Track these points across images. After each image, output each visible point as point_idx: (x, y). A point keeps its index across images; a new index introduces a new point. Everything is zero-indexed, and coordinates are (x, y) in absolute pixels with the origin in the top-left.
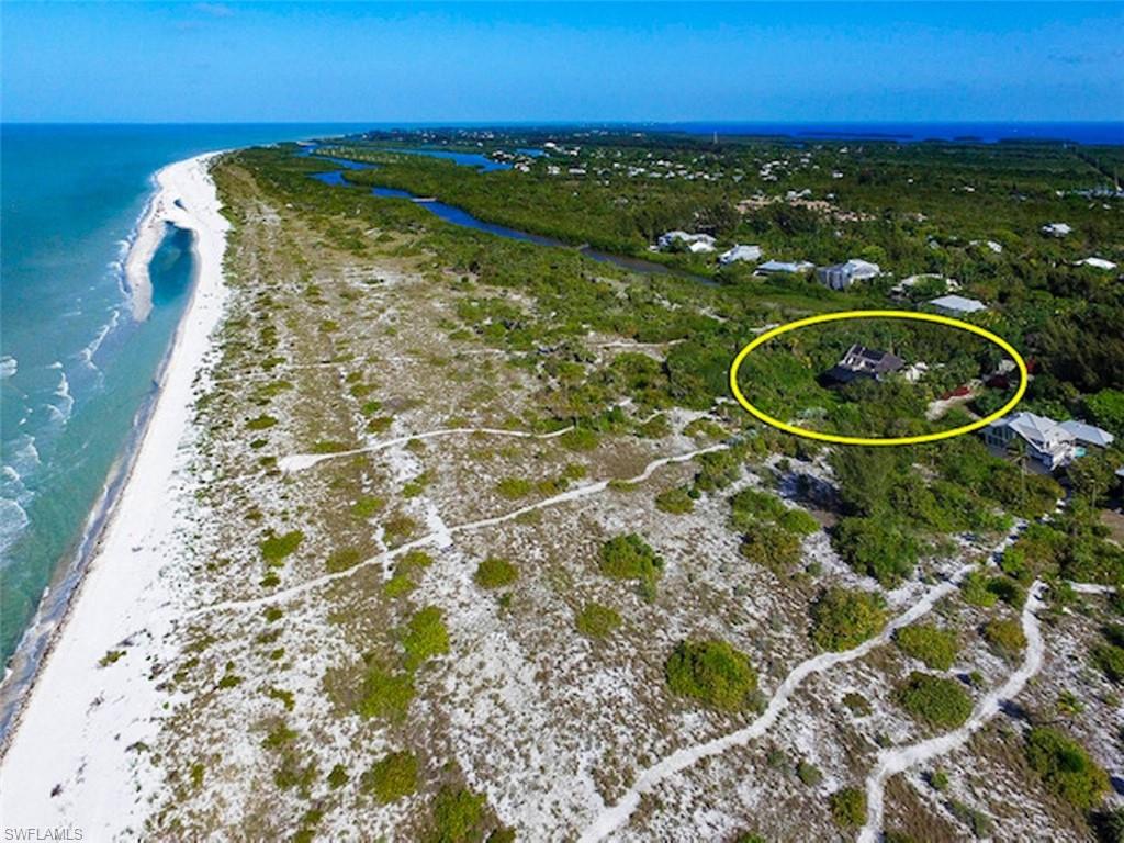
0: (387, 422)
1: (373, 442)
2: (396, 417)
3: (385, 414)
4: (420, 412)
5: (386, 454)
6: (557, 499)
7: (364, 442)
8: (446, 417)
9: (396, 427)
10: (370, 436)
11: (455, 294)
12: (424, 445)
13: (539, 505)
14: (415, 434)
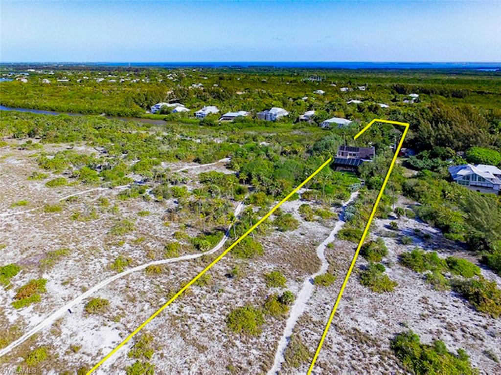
0: (38, 286)
1: (35, 319)
2: (45, 276)
3: (29, 277)
4: (71, 262)
5: (65, 331)
6: (291, 322)
7: (22, 323)
8: (104, 261)
9: (54, 287)
10: (26, 311)
11: (25, 152)
12: (105, 303)
13: (287, 332)
14: (84, 290)
